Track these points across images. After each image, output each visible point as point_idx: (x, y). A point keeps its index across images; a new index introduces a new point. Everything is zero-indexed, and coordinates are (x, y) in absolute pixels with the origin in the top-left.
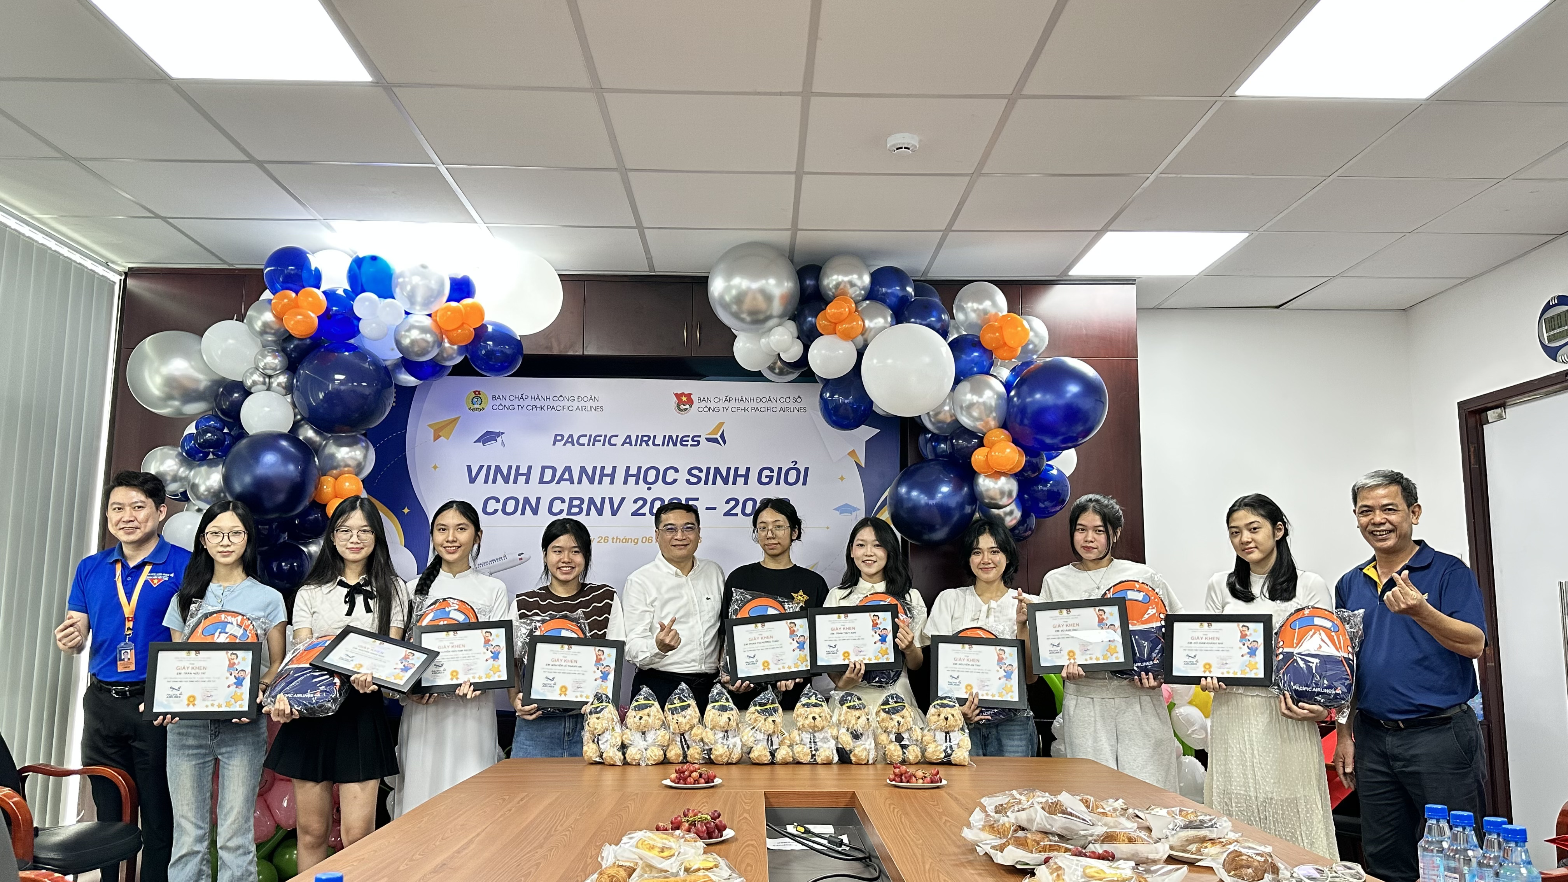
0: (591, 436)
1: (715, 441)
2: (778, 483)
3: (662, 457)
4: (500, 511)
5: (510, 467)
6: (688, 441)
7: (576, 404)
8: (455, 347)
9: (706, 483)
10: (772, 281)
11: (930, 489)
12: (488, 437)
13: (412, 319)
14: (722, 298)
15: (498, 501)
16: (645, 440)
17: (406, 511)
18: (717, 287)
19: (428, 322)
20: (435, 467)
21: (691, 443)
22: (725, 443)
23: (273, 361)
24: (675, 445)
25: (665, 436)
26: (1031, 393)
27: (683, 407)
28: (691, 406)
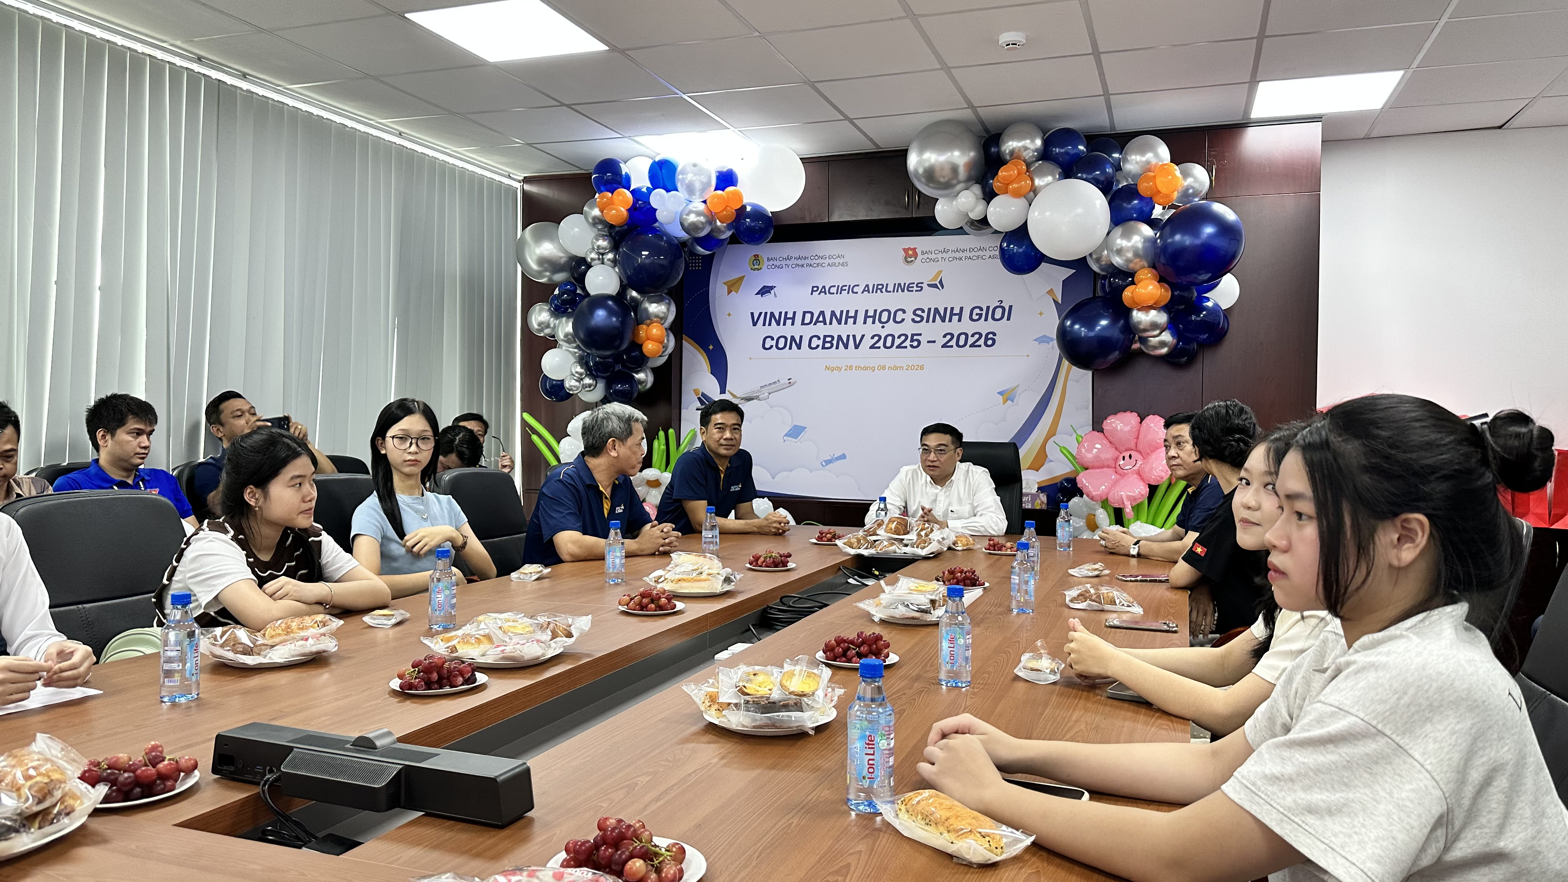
0: (838, 286)
1: (935, 286)
2: (986, 320)
3: (892, 301)
4: (774, 347)
5: (781, 313)
6: (913, 287)
7: (827, 261)
8: (725, 224)
9: (928, 321)
10: (957, 153)
11: (1090, 323)
12: (765, 291)
13: (691, 207)
14: (916, 171)
15: (773, 339)
16: (879, 288)
17: (711, 347)
18: (913, 161)
19: (702, 207)
20: (729, 315)
21: (915, 288)
22: (943, 288)
23: (603, 243)
24: (903, 291)
25: (895, 284)
26: (1172, 234)
27: (910, 259)
28: (916, 259)
